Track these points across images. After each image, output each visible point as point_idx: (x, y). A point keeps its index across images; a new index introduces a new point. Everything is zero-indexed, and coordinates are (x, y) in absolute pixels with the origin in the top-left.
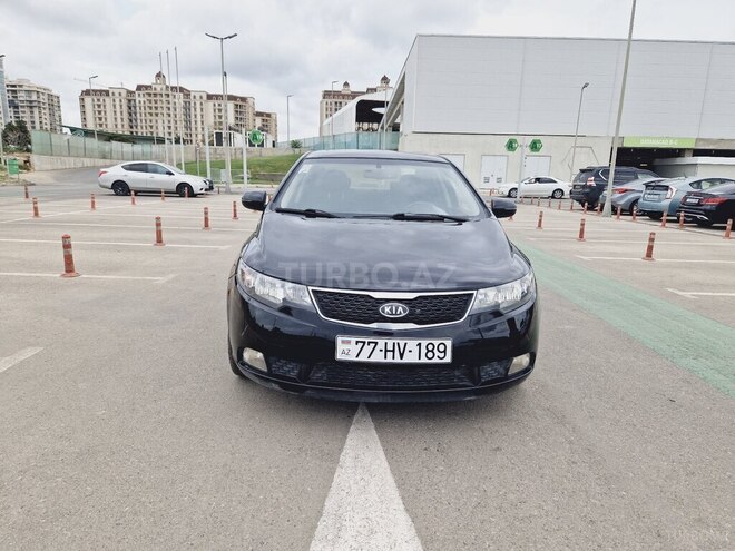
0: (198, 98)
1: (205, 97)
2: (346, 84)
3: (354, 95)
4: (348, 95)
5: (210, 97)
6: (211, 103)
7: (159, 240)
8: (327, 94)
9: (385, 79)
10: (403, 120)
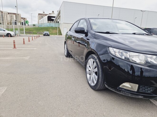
0: (5, 13)
1: (7, 13)
2: (44, 12)
3: (46, 15)
4: (45, 15)
5: (9, 13)
6: (9, 15)
7: (15, 47)
8: (39, 14)
9: (53, 12)
10: (60, 20)
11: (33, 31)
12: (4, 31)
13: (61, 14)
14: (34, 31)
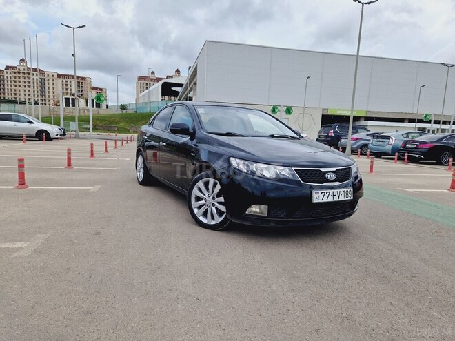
0: (51, 76)
1: (56, 76)
2: (153, 73)
3: (158, 80)
4: (155, 79)
5: (59, 76)
6: (60, 80)
8: (140, 78)
9: (178, 71)
10: (195, 94)
11: (118, 123)
12: (30, 122)
13: (198, 77)
14: (121, 125)
